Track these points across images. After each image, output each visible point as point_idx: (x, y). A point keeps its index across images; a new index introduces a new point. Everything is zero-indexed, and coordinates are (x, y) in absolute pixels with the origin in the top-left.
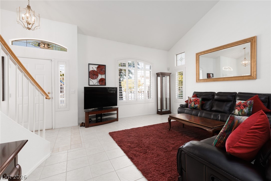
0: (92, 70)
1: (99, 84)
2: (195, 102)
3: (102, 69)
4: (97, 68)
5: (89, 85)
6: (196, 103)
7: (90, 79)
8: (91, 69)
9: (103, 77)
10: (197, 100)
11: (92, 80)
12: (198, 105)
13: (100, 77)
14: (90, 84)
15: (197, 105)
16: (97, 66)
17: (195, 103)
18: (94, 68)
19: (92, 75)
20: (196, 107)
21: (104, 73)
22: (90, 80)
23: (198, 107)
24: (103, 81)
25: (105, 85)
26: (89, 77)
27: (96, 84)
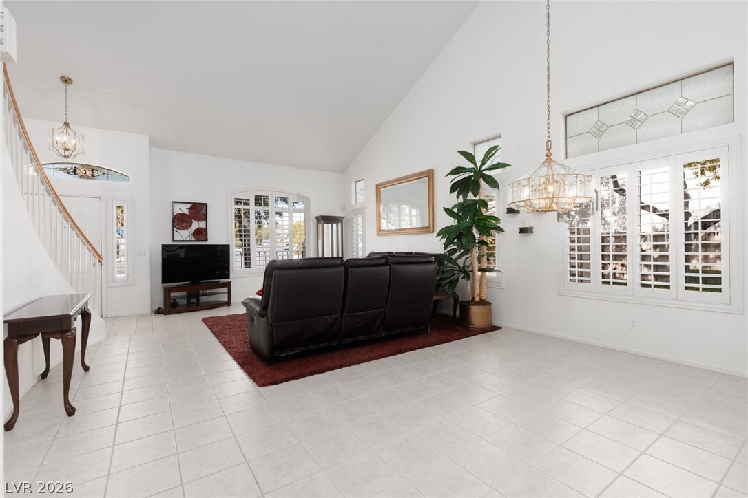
0: (179, 213)
1: (193, 239)
3: (199, 211)
4: (190, 209)
5: (174, 241)
7: (175, 229)
8: (177, 211)
9: (202, 225)
11: (178, 231)
13: (196, 225)
14: (175, 239)
16: (189, 206)
18: (185, 209)
19: (180, 222)
21: (205, 218)
22: (175, 232)
24: (201, 233)
25: (206, 240)
26: (173, 226)
27: (188, 239)
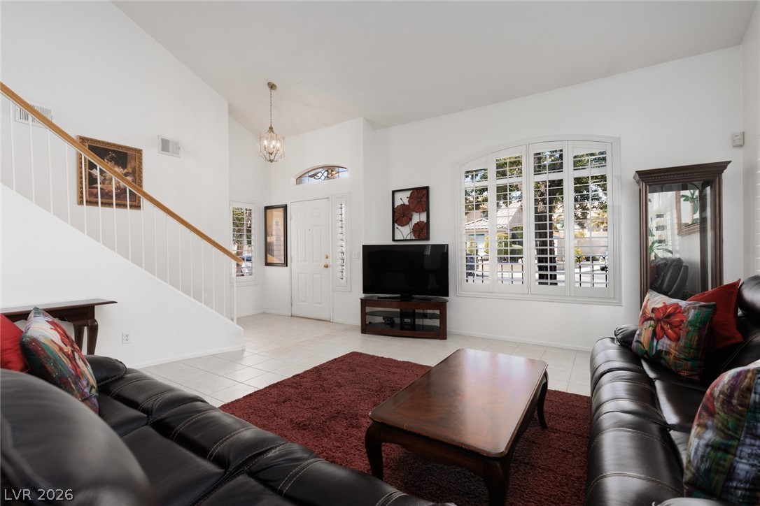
0: (400, 204)
1: (414, 238)
2: (658, 321)
3: (421, 197)
4: (410, 198)
5: (394, 240)
6: (662, 328)
7: (396, 225)
8: (398, 203)
9: (423, 217)
10: (669, 316)
11: (399, 227)
12: (673, 344)
13: (417, 218)
14: (396, 239)
15: (665, 344)
16: (408, 194)
17: (658, 329)
18: (402, 199)
19: (400, 216)
20: (661, 351)
21: (426, 208)
22: (396, 229)
23: (668, 353)
24: (422, 230)
25: (428, 239)
26: (394, 222)
27: (408, 238)
